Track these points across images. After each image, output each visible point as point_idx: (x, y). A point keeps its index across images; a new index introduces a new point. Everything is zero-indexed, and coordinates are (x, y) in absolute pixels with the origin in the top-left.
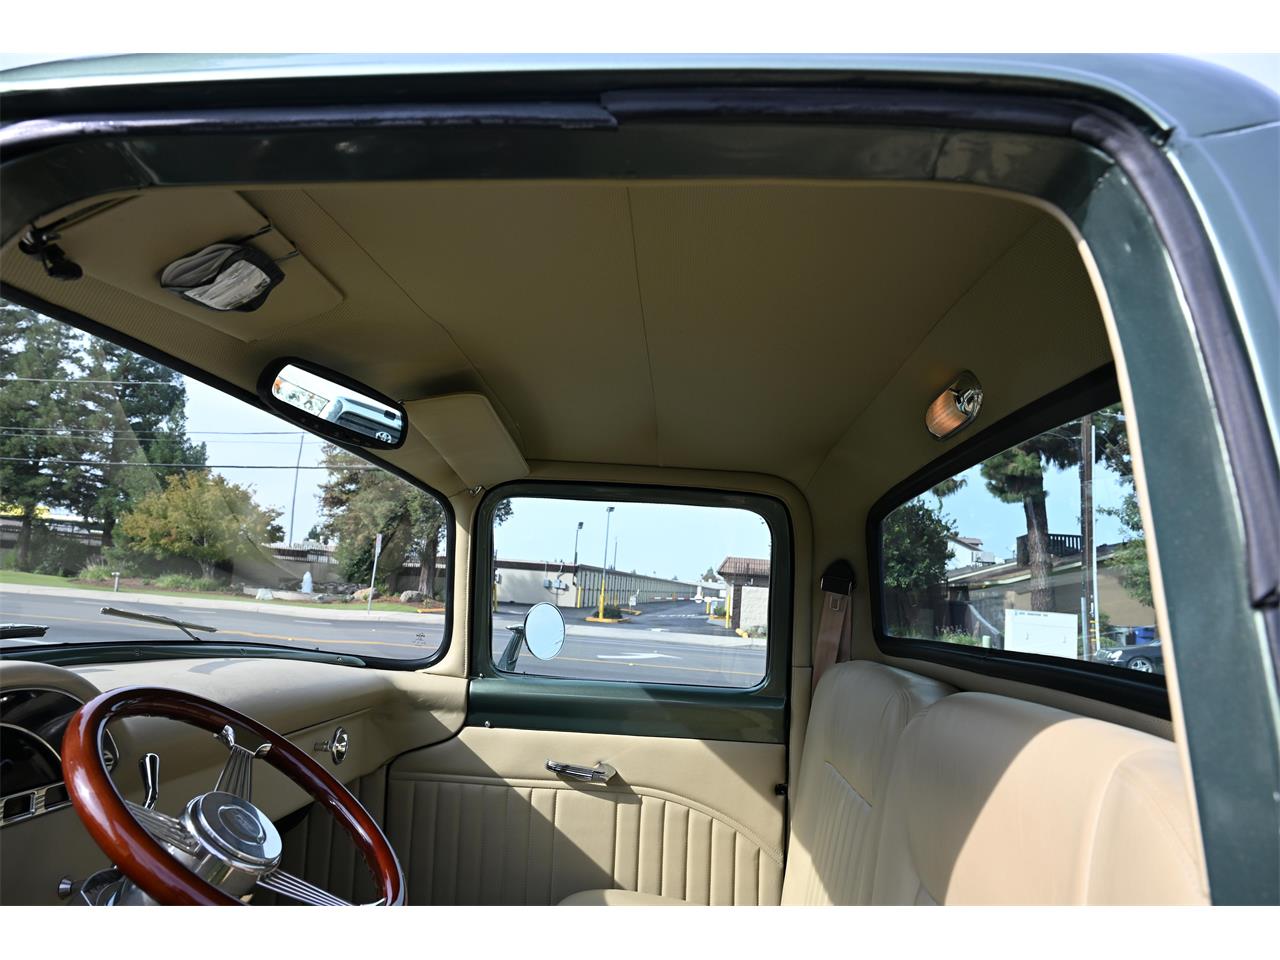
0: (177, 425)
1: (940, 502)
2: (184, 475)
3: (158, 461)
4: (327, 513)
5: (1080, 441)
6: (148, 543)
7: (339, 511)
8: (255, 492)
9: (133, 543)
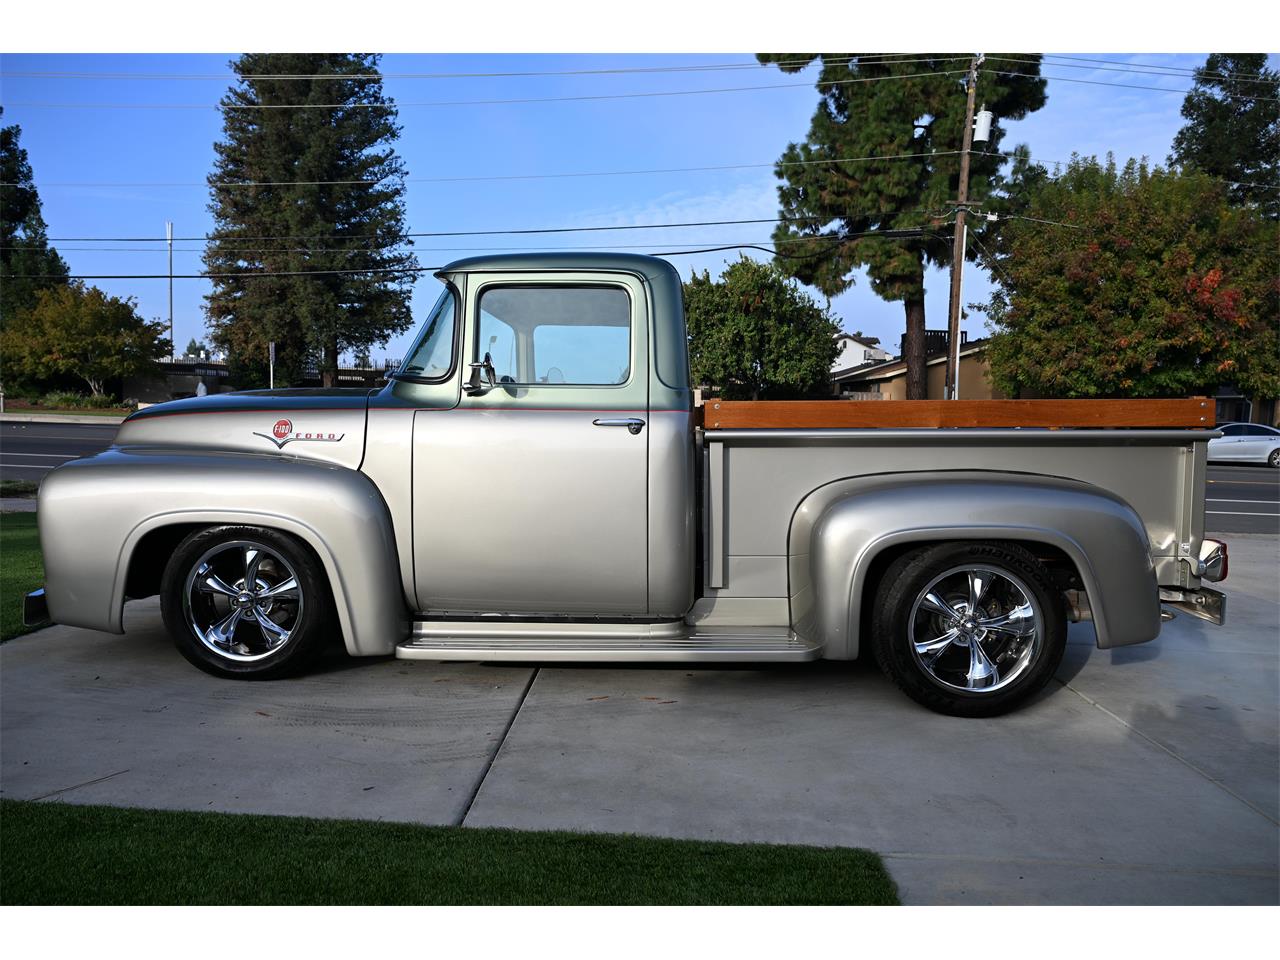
0: (36, 234)
1: (829, 302)
2: (55, 289)
3: (22, 273)
4: (214, 323)
5: (953, 241)
6: (28, 361)
7: (226, 320)
8: (136, 305)
9: (12, 363)
